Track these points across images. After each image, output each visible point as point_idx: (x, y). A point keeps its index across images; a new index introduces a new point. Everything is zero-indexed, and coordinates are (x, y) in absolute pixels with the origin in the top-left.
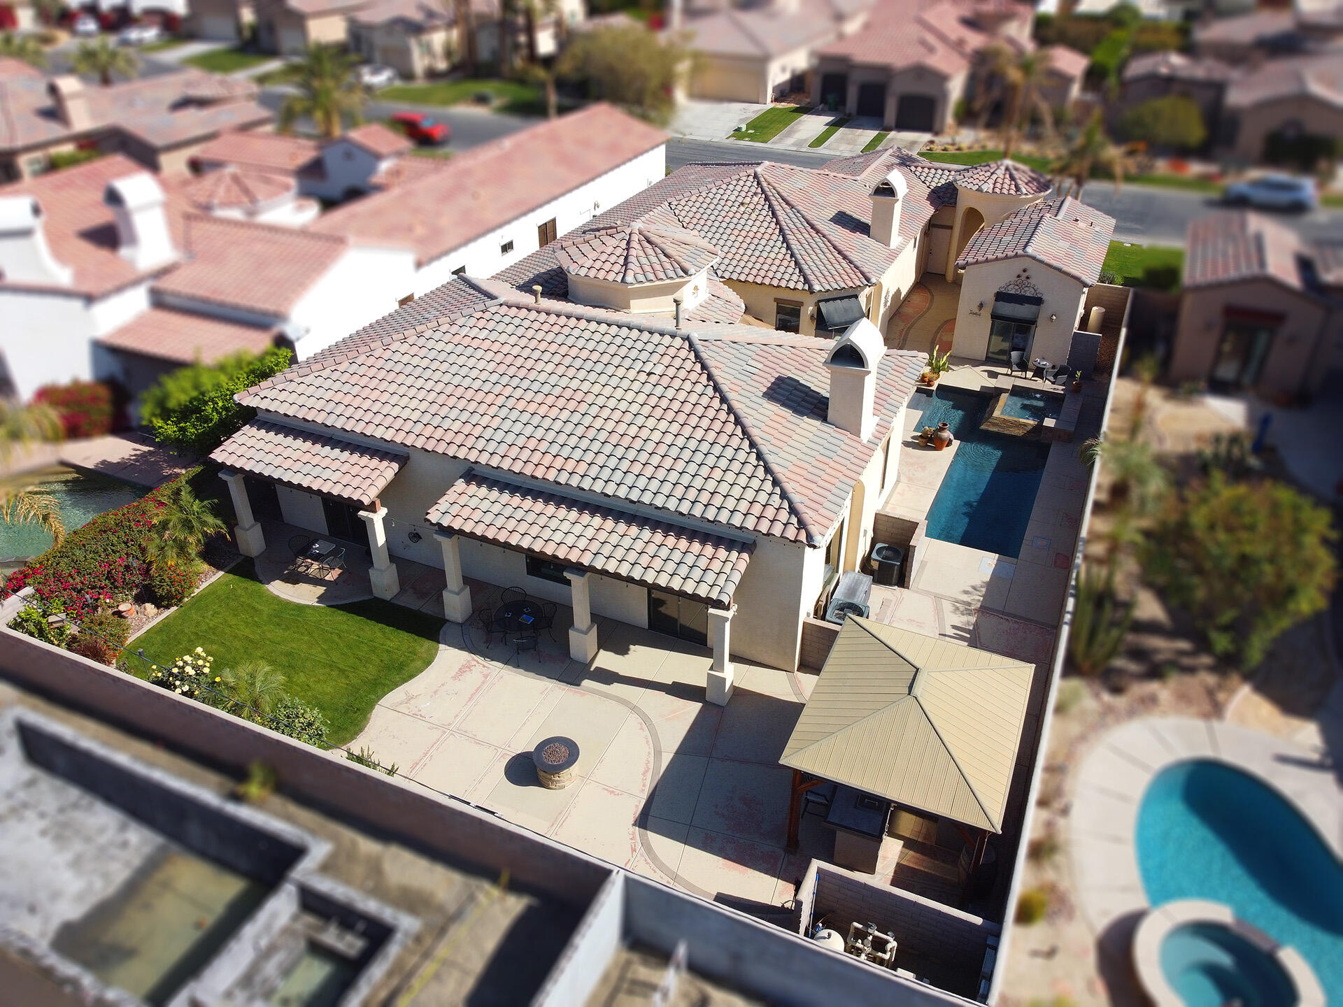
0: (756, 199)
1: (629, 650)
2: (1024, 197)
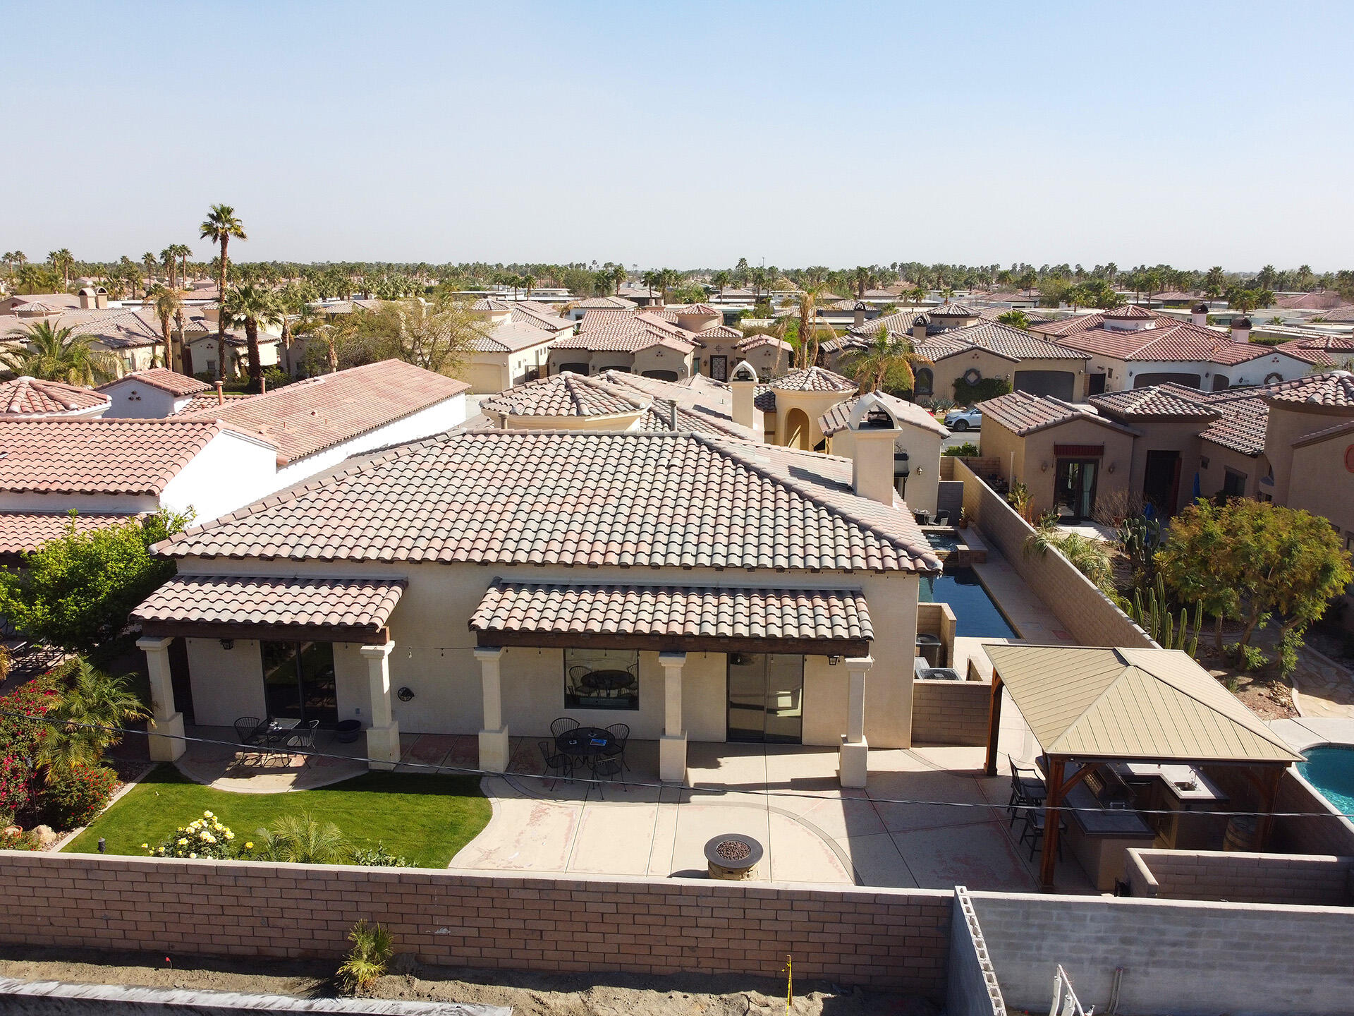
1: (719, 763)
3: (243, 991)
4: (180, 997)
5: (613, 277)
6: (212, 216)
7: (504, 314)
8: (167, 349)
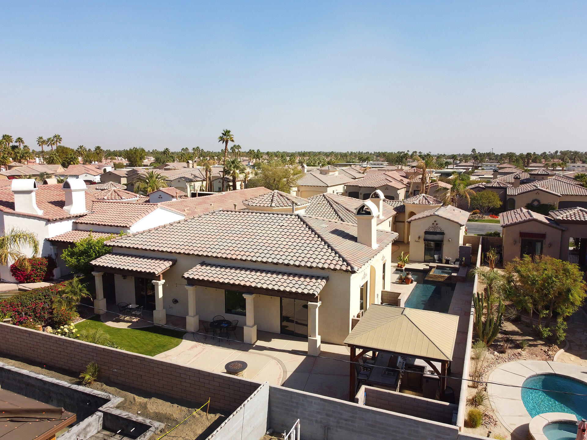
0: (324, 202)
1: (271, 340)
2: (431, 205)
3: (58, 378)
4: (40, 377)
5: (404, 157)
6: (223, 134)
7: (335, 171)
8: (207, 183)
